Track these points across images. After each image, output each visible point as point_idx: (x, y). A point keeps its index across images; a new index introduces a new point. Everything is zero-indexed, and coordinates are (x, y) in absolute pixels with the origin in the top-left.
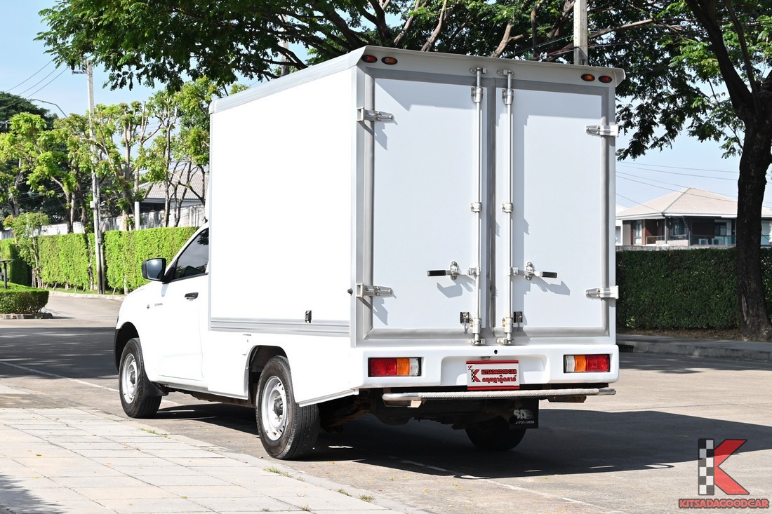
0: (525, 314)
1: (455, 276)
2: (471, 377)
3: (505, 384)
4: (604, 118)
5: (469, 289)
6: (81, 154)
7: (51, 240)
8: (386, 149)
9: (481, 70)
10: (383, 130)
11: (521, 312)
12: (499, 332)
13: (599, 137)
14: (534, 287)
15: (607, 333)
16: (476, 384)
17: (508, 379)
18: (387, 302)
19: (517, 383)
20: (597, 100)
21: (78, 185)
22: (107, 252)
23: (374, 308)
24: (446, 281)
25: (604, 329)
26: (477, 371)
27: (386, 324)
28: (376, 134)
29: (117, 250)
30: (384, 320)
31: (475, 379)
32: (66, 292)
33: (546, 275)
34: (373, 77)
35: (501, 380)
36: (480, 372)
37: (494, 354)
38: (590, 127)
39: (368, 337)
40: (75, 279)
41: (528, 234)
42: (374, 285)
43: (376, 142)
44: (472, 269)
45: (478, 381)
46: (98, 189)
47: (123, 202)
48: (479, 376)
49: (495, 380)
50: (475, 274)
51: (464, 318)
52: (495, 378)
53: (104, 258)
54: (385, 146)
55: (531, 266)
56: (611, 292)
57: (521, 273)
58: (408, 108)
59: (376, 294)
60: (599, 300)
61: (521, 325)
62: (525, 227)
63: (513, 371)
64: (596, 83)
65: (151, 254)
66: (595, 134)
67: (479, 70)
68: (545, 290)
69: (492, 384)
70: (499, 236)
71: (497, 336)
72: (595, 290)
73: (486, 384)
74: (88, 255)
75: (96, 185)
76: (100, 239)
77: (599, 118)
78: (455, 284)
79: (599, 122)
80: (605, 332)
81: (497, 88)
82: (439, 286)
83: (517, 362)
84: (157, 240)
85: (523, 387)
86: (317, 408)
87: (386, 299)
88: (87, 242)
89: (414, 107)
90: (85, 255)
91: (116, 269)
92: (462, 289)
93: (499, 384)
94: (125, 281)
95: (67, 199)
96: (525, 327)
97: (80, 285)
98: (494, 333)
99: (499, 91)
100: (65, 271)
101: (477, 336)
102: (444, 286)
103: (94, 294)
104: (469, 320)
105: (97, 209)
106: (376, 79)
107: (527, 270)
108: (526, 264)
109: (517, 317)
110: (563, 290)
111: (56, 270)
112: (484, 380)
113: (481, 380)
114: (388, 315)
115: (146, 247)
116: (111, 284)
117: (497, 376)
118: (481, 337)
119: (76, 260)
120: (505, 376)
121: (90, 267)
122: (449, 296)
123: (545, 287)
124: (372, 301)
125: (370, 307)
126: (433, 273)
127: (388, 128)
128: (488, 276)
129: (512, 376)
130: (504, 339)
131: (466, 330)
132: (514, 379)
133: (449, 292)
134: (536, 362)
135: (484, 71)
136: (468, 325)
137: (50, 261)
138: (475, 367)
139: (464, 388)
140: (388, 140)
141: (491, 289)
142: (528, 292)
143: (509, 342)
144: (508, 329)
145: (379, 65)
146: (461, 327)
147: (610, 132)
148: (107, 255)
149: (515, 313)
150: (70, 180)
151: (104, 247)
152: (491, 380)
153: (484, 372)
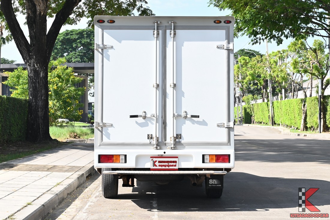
0: (183, 135)
1: (145, 118)
2: (152, 164)
3: (170, 168)
4: (226, 41)
5: (152, 124)
6: (260, 71)
7: (257, 105)
8: (109, 61)
9: (157, 22)
10: (108, 53)
11: (181, 135)
12: (168, 144)
13: (224, 50)
14: (188, 122)
15: (229, 144)
16: (155, 167)
17: (172, 166)
18: (110, 130)
19: (177, 168)
20: (223, 32)
21: (264, 83)
22: (274, 109)
23: (103, 132)
24: (140, 120)
25: (227, 142)
26: (156, 161)
27: (110, 139)
28: (104, 55)
29: (277, 108)
30: (109, 138)
31: (154, 165)
32: (262, 125)
33: (192, 116)
34: (103, 30)
35: (168, 166)
36: (157, 162)
37: (164, 154)
38: (219, 45)
39: (100, 145)
40: (265, 120)
41: (184, 97)
42: (104, 122)
43: (104, 58)
44: (152, 114)
45: (156, 166)
46: (271, 85)
47: (279, 89)
48: (157, 164)
49: (165, 166)
50: (154, 116)
51: (150, 137)
52: (165, 165)
53: (274, 112)
54: (109, 60)
55: (186, 112)
56: (230, 124)
57: (179, 116)
58: (120, 42)
59: (104, 126)
60: (224, 129)
61: (180, 140)
62: (183, 94)
63: (175, 162)
64: (223, 24)
65: (287, 110)
66: (222, 49)
67: (156, 22)
68: (193, 124)
69: (163, 168)
70: (168, 98)
71: (167, 145)
72: (222, 123)
73: (160, 168)
74: (268, 111)
75: (270, 83)
76: (272, 104)
77: (224, 41)
78: (145, 121)
79: (224, 43)
80: (227, 144)
81: (167, 30)
82: (136, 122)
83: (177, 157)
84: (289, 104)
85: (180, 169)
86: (113, 176)
87: (109, 128)
88: (268, 105)
89: (123, 42)
90: (267, 111)
91: (277, 115)
92: (148, 123)
93: (167, 168)
94: (280, 121)
95: (262, 89)
96: (183, 141)
97: (267, 122)
98: (165, 144)
99: (168, 31)
100: (262, 117)
101: (155, 145)
102: (139, 122)
103: (270, 126)
104: (152, 138)
105: (270, 92)
106: (104, 30)
107: (183, 114)
108: (183, 112)
109: (178, 137)
110: (204, 123)
111: (259, 117)
112: (159, 166)
113: (158, 166)
114: (111, 135)
115: (285, 107)
116: (276, 122)
117: (166, 164)
118: (157, 145)
119: (265, 112)
120: (170, 164)
121: (269, 115)
122: (142, 127)
123: (194, 122)
124: (102, 129)
125: (102, 132)
126: (131, 117)
127: (110, 52)
128: (162, 117)
129: (174, 164)
130: (170, 146)
131: (150, 143)
132: (175, 166)
133: (141, 125)
134: (188, 157)
135: (159, 23)
136: (152, 140)
137: (257, 113)
138: (155, 159)
139: (149, 169)
140: (110, 57)
141: (164, 123)
142: (184, 125)
143: (173, 148)
144: (172, 142)
145: (106, 24)
146: (148, 141)
147: (229, 47)
148: (274, 110)
149: (177, 134)
150: (261, 81)
151: (273, 107)
152: (163, 166)
153: (160, 162)
